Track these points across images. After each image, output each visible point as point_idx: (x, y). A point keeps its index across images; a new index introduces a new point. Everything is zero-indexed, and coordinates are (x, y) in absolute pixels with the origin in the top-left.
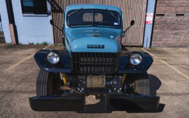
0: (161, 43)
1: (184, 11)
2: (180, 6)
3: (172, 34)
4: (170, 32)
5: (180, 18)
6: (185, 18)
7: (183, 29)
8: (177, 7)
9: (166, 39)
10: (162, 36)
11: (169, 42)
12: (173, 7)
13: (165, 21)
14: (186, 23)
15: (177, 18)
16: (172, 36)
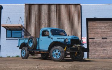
0: (96, 56)
1: (106, 36)
2: (103, 33)
3: (102, 50)
4: (100, 49)
5: (105, 40)
6: (108, 40)
7: (108, 47)
8: (101, 33)
9: (98, 54)
10: (95, 51)
11: (101, 56)
12: (99, 33)
13: (95, 42)
14: (109, 43)
15: (102, 40)
16: (102, 51)
